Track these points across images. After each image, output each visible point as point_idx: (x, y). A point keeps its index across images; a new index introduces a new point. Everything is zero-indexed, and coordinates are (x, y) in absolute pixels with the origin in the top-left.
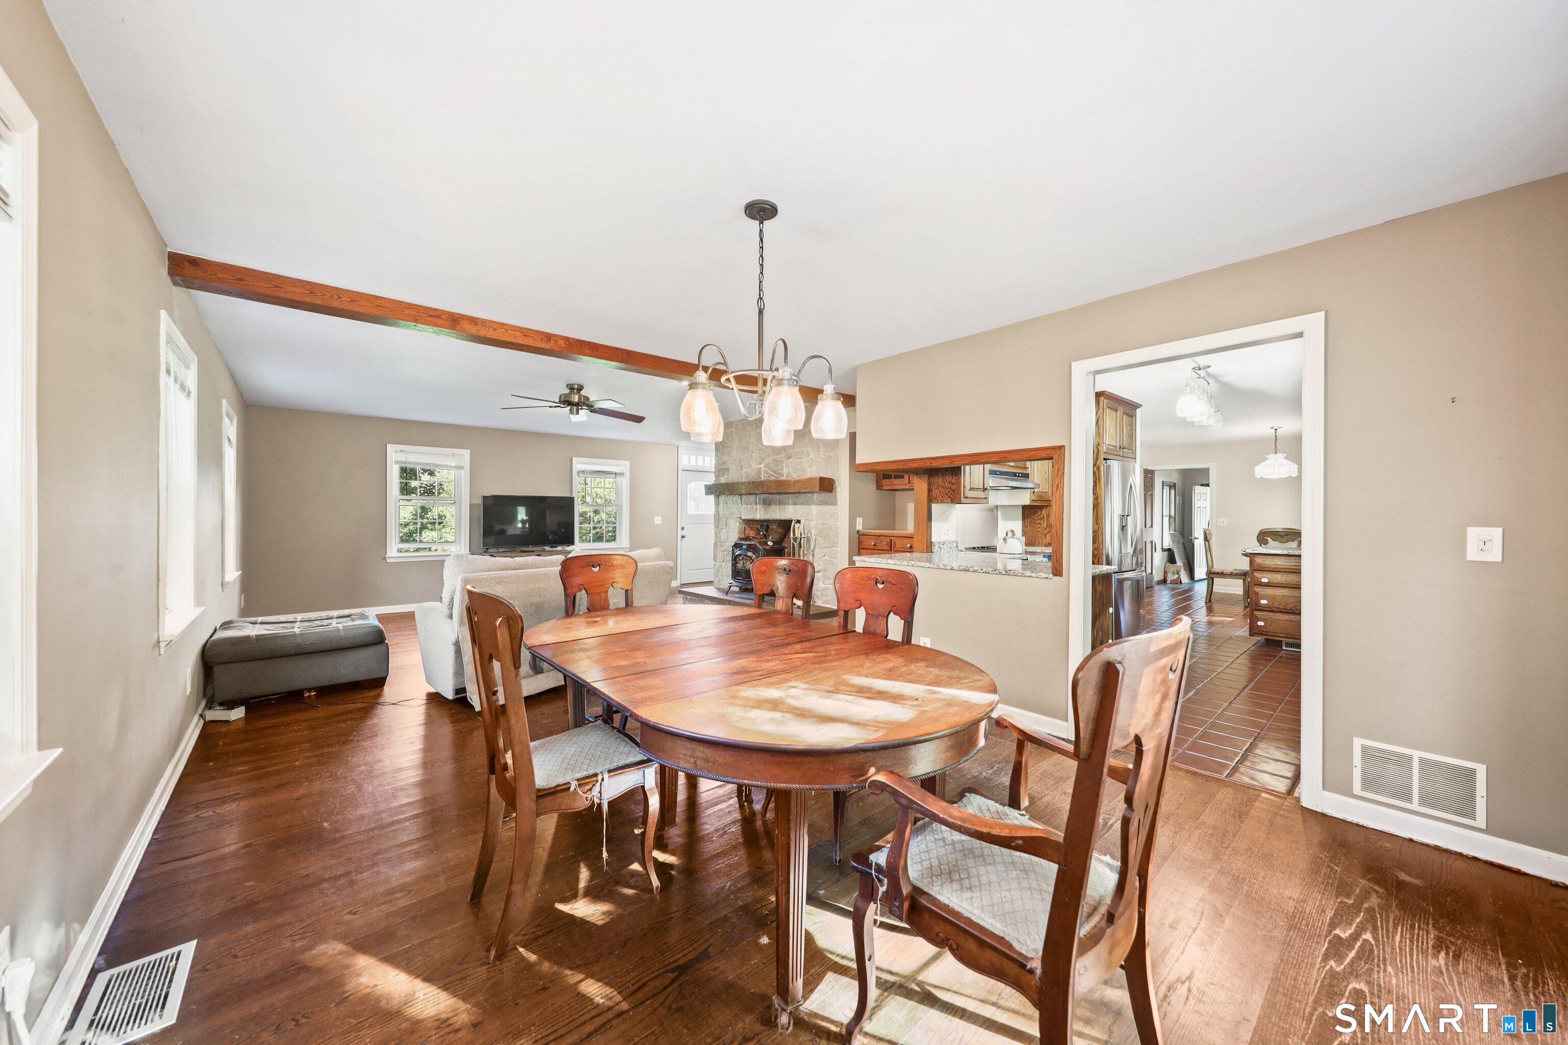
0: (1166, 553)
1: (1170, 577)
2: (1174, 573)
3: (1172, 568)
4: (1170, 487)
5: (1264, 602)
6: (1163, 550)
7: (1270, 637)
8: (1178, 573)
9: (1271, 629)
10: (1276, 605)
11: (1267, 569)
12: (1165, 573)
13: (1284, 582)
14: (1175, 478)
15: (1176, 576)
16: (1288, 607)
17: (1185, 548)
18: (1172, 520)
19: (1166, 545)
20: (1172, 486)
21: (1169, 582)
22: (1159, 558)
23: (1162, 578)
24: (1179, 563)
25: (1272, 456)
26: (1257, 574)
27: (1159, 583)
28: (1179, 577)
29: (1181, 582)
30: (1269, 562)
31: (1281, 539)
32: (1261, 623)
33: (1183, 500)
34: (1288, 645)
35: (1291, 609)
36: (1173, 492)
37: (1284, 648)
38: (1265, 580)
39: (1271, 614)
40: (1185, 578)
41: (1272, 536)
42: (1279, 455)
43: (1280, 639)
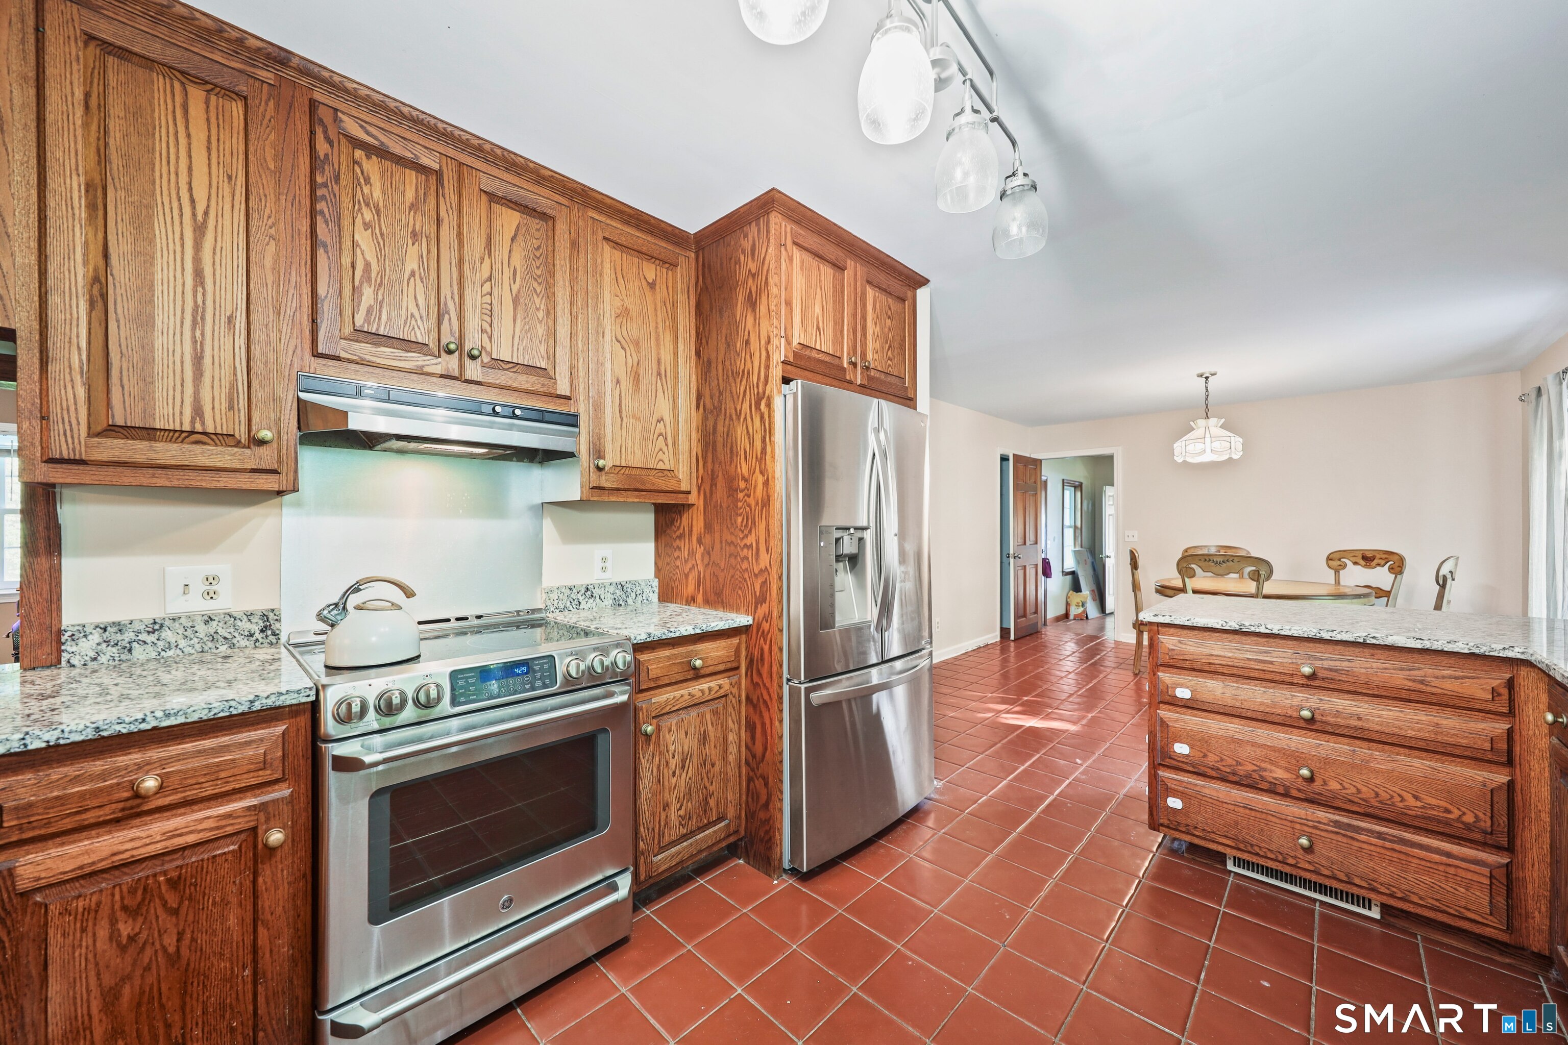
0: (1069, 577)
1: (1074, 611)
2: (1077, 606)
3: (1076, 598)
4: (1075, 487)
5: (1181, 749)
6: (1065, 574)
7: (1197, 841)
8: (1083, 605)
9: (1198, 819)
10: (1212, 759)
11: (1187, 665)
12: (1068, 605)
13: (1230, 702)
14: (1080, 474)
15: (1081, 610)
16: (1241, 770)
17: (1094, 570)
18: (1078, 532)
19: (1070, 564)
20: (1078, 487)
21: (1072, 617)
22: (1056, 586)
23: (1063, 612)
24: (1086, 591)
25: (1201, 422)
26: (1165, 676)
27: (1058, 619)
28: (1085, 612)
29: (1087, 618)
30: (1192, 647)
31: (1217, 569)
32: (1175, 803)
33: (1094, 505)
34: (1238, 862)
35: (1248, 776)
36: (1079, 494)
37: (1230, 866)
38: (1183, 693)
39: (1199, 782)
40: (1092, 611)
41: (1202, 563)
42: (1213, 421)
43: (1220, 849)
